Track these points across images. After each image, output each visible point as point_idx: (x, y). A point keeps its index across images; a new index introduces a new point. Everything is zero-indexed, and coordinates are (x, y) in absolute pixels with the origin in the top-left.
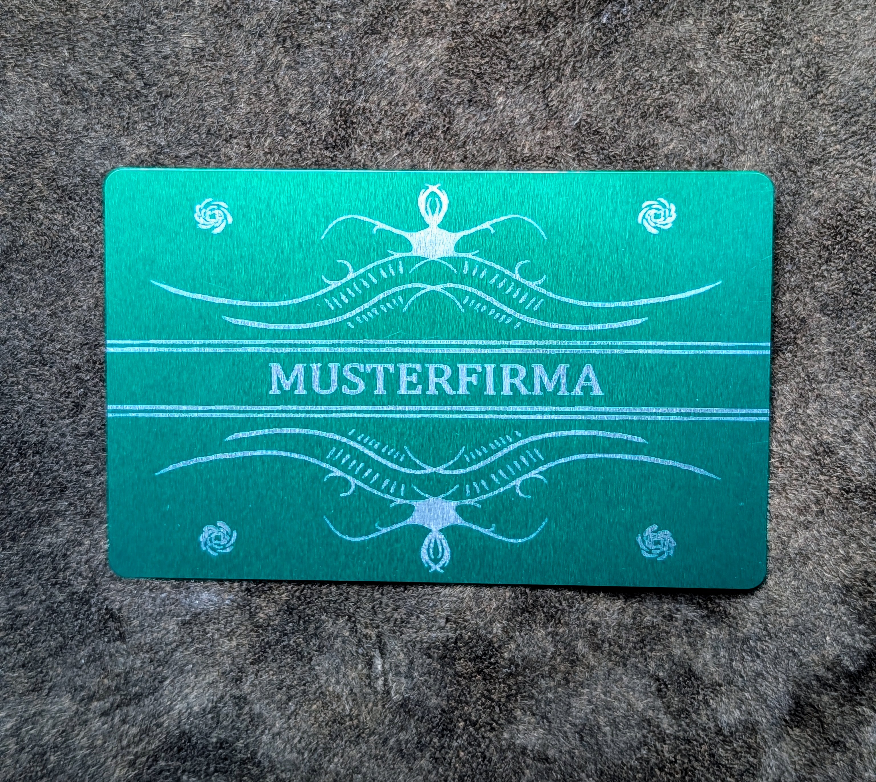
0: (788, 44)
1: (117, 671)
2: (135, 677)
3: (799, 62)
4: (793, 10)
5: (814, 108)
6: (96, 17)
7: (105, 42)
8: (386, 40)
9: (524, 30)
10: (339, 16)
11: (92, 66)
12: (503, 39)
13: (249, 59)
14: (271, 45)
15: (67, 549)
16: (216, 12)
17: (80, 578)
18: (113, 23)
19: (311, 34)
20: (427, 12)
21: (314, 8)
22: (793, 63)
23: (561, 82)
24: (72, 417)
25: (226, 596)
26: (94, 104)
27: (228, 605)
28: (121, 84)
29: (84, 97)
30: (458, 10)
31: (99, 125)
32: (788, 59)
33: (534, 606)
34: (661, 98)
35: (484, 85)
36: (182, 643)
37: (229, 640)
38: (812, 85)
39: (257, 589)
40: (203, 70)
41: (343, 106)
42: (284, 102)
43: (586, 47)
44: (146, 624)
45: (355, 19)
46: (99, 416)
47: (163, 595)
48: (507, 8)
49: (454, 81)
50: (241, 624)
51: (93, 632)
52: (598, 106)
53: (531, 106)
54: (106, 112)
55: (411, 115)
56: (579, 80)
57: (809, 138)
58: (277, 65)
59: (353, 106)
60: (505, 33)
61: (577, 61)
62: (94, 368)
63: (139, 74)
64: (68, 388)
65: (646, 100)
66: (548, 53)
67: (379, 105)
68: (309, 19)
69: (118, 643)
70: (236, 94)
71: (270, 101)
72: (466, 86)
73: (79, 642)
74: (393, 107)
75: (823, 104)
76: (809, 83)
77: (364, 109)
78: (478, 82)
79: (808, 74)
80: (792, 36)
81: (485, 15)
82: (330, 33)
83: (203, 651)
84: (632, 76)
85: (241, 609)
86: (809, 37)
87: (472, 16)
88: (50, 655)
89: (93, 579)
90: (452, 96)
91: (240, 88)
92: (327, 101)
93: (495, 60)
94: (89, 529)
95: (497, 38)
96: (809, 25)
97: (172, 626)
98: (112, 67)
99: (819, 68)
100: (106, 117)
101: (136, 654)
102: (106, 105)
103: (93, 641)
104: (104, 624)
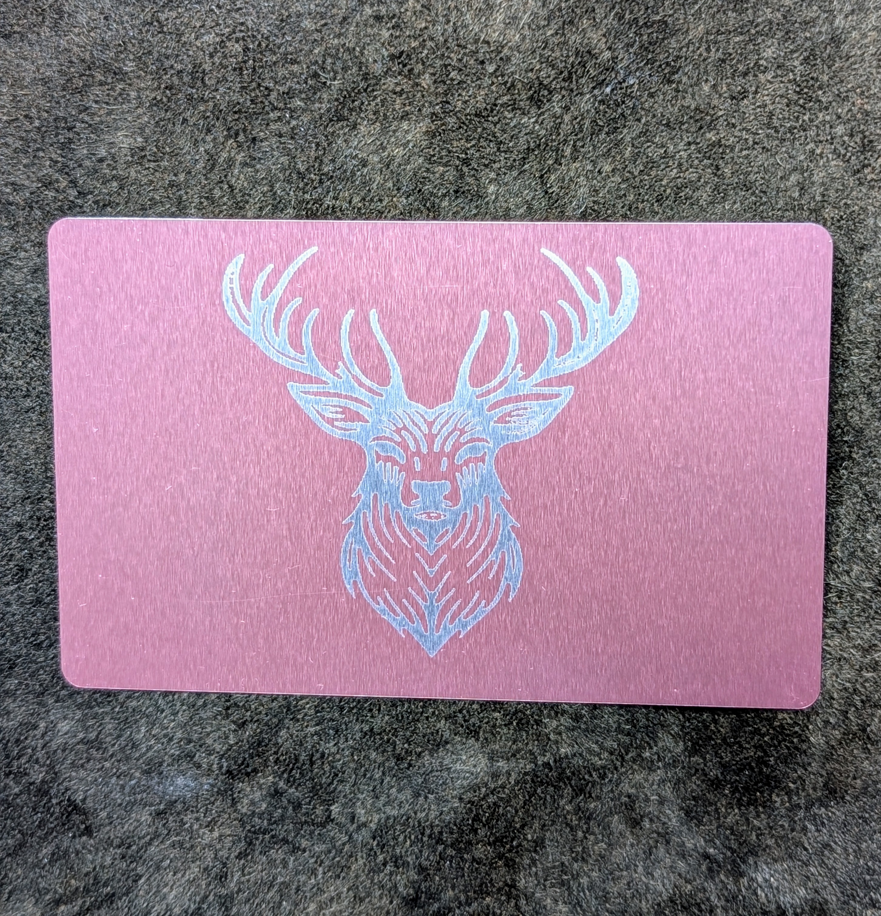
0: (827, 108)
1: (85, 870)
2: (106, 877)
3: (840, 130)
4: (829, 67)
5: (861, 184)
6: (17, 119)
7: (29, 147)
8: (354, 127)
9: (514, 107)
10: (299, 103)
11: (17, 176)
12: (490, 118)
13: (197, 157)
14: (222, 140)
15: (20, 734)
16: (155, 105)
17: (37, 766)
18: (37, 125)
19: (268, 124)
20: (401, 93)
21: (269, 95)
22: (834, 130)
23: (560, 164)
24: (17, 583)
25: (204, 780)
26: (21, 220)
27: (207, 790)
28: (51, 194)
29: (9, 212)
30: (436, 88)
31: (29, 244)
32: (828, 126)
33: (560, 778)
34: (679, 177)
35: (472, 173)
36: (156, 835)
37: (210, 831)
38: (858, 157)
39: (240, 771)
40: (145, 172)
41: (309, 206)
42: (241, 204)
43: (587, 122)
44: (115, 816)
45: (317, 105)
46: (47, 580)
47: (133, 782)
48: (493, 83)
49: (436, 170)
50: (223, 811)
51: (55, 827)
52: (606, 189)
53: (528, 195)
54: (36, 227)
55: (389, 212)
56: (581, 161)
57: (857, 220)
58: (230, 162)
59: (321, 205)
60: (492, 111)
61: (578, 139)
62: (38, 525)
63: (71, 182)
64: (10, 549)
65: (661, 180)
66: (543, 132)
67: (350, 202)
68: (263, 108)
69: (84, 838)
70: (185, 198)
71: (224, 204)
72: (451, 174)
73: (39, 837)
74: (367, 204)
75: (872, 180)
76: (853, 155)
77: (333, 208)
78: (465, 169)
79: (852, 144)
80: (830, 99)
81: (468, 92)
82: (289, 123)
83: (181, 844)
84: (644, 154)
85: (222, 795)
86: (851, 100)
87: (452, 95)
88: (9, 855)
89: (51, 767)
90: (435, 187)
91: (189, 190)
92: (290, 201)
93: (483, 143)
94: (44, 710)
95: (484, 117)
96: (849, 86)
97: (145, 817)
98: (39, 175)
99: (865, 137)
100: (36, 234)
101: (105, 849)
102: (35, 220)
103: (56, 837)
104: (67, 817)
